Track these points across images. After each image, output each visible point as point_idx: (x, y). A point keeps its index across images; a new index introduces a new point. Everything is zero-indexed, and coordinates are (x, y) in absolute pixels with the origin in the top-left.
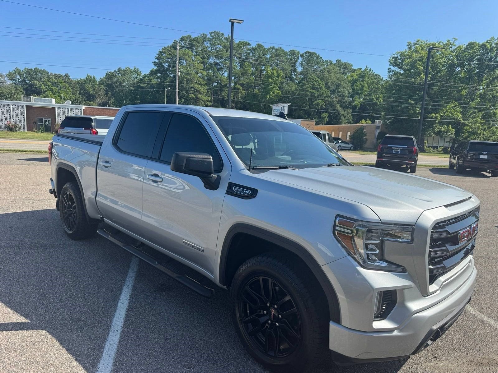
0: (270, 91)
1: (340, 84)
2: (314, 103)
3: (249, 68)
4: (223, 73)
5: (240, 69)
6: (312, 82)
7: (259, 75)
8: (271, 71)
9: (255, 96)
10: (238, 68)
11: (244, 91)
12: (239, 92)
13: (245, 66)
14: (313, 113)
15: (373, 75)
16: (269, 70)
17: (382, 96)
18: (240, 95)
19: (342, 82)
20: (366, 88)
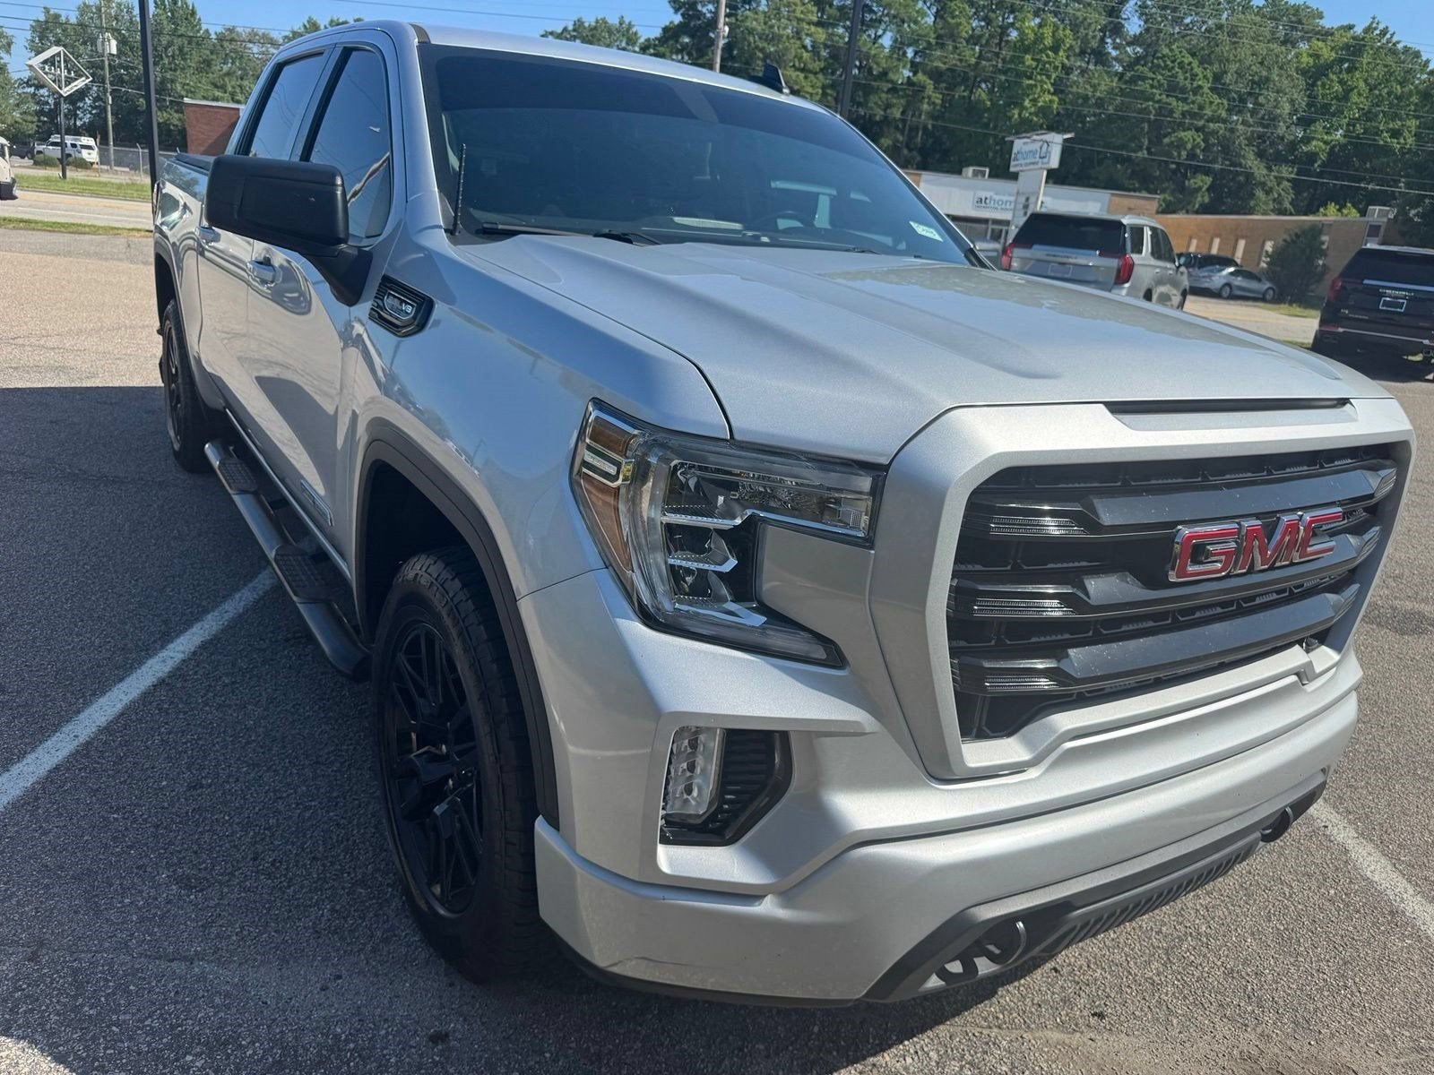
0: (1023, 94)
1: (1268, 79)
2: (1166, 140)
3: (963, 20)
4: (880, 36)
5: (934, 22)
6: (1169, 71)
7: (996, 44)
8: (1036, 29)
9: (972, 110)
10: (927, 19)
11: (937, 95)
12: (923, 98)
13: (951, 13)
14: (1158, 173)
15: (1393, 52)
16: (1029, 27)
17: (1413, 123)
18: (925, 107)
19: (1276, 70)
20: (1360, 95)
